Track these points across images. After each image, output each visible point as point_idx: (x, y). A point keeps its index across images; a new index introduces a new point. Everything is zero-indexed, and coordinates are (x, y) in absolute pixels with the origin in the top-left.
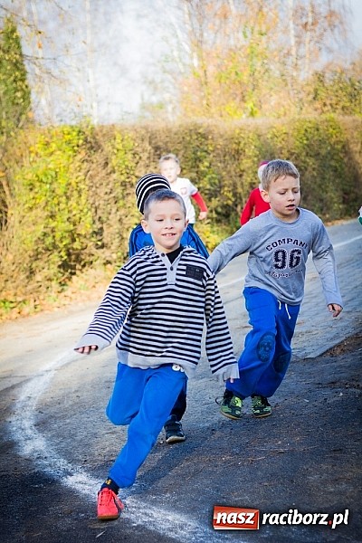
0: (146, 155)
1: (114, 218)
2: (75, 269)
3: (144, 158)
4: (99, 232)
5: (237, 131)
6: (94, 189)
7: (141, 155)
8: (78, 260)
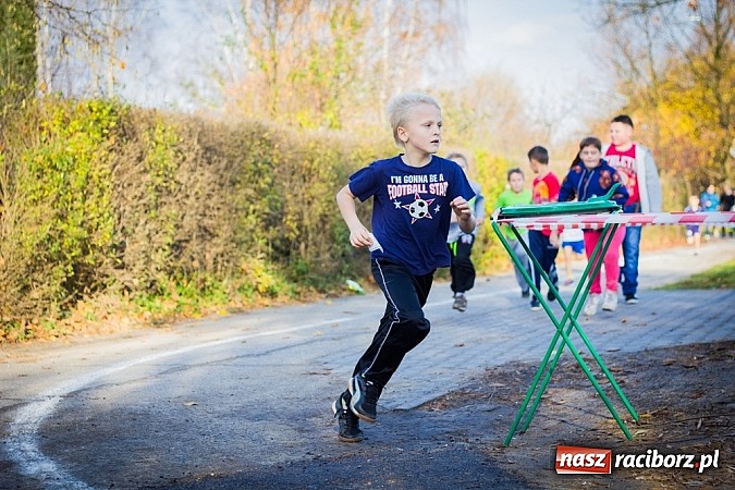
0: (193, 155)
1: (141, 233)
2: (82, 291)
3: (189, 159)
4: (121, 248)
5: (312, 145)
6: (120, 189)
7: (186, 154)
8: (88, 280)
